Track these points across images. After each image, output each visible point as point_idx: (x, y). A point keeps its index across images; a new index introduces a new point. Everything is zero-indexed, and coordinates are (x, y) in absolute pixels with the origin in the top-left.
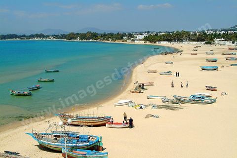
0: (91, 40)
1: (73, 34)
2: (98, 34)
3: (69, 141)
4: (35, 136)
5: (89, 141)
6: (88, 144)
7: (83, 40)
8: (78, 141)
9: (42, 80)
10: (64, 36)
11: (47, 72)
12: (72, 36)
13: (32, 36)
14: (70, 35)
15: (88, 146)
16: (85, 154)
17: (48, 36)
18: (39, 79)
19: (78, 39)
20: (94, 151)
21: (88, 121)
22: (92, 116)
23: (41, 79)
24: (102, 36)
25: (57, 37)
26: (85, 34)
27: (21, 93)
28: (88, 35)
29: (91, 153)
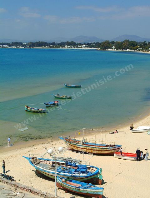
0: (128, 50)
1: (107, 42)
2: (137, 43)
3: (66, 169)
4: (32, 160)
5: (88, 172)
6: (85, 175)
7: (119, 50)
8: (76, 171)
9: (59, 97)
10: (97, 45)
11: (67, 87)
12: (106, 45)
13: (62, 44)
14: (104, 43)
15: (86, 177)
16: (79, 187)
17: (80, 44)
18: (56, 96)
19: (113, 49)
20: (91, 184)
21: (95, 149)
22: (101, 143)
23: (58, 95)
24: (141, 46)
25: (89, 45)
26: (122, 43)
27: (36, 109)
28: (125, 44)
29: (86, 186)
